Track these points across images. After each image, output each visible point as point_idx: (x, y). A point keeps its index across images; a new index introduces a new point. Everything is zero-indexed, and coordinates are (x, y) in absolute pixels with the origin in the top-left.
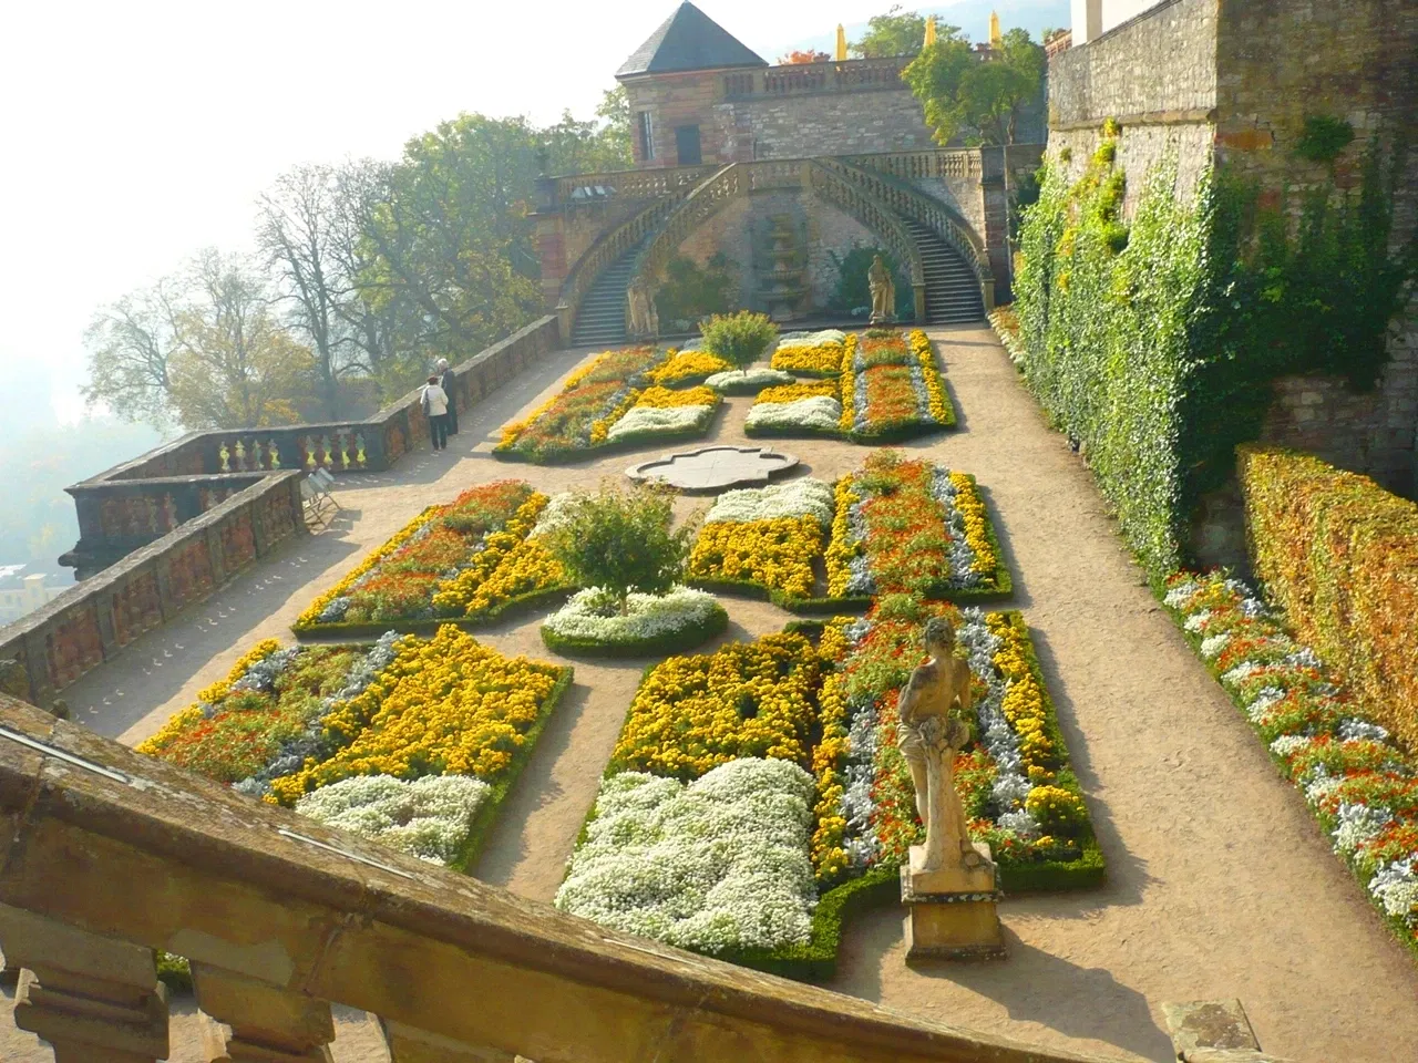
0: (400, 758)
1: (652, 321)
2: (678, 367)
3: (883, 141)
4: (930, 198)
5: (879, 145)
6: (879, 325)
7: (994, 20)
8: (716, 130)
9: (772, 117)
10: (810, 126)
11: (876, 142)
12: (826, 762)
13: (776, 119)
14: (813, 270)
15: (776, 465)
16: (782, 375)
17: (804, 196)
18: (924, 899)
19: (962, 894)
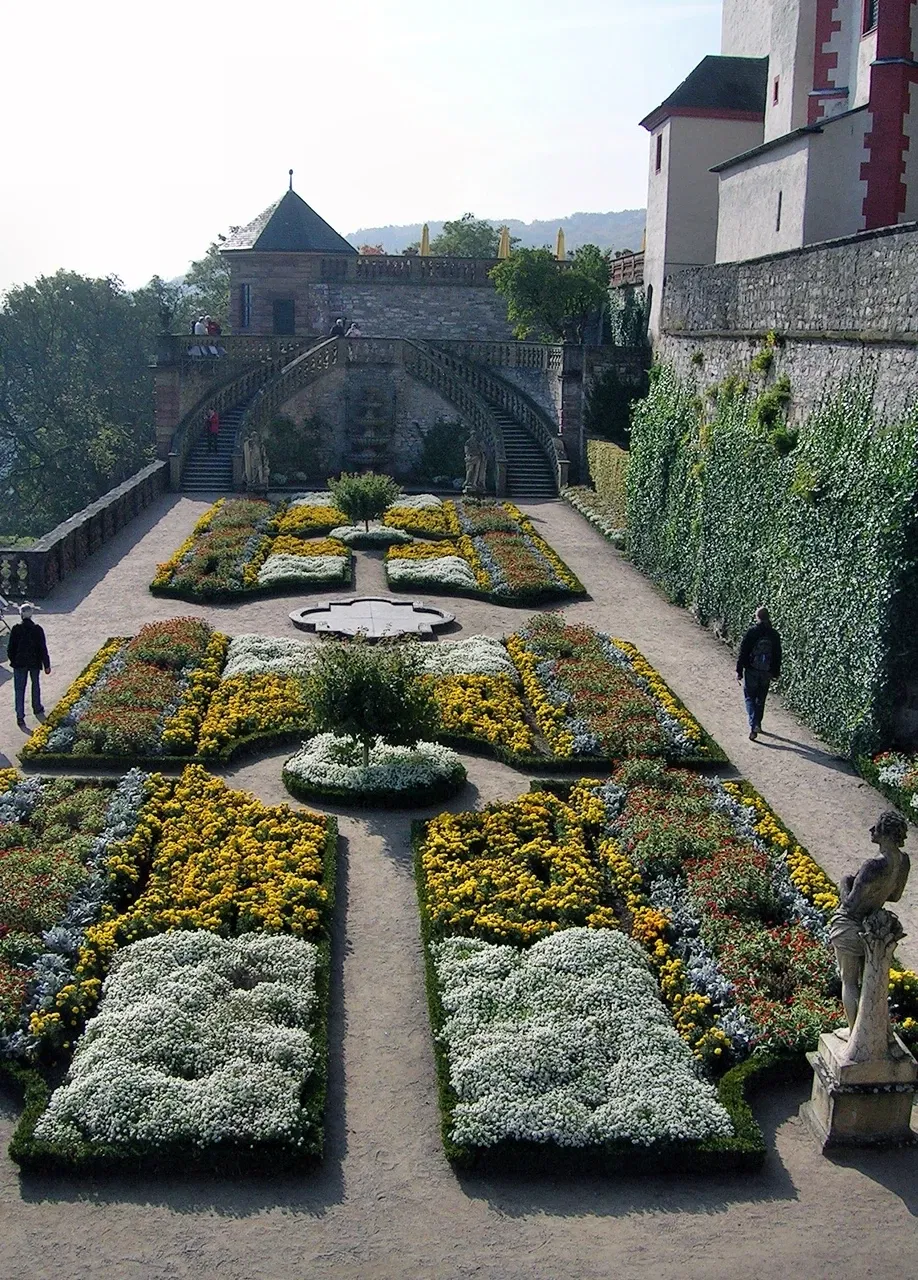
0: (210, 911)
1: (264, 473)
2: (300, 518)
3: (459, 330)
4: (506, 383)
5: (456, 333)
6: (470, 493)
7: (561, 236)
8: (310, 307)
9: (361, 299)
10: (395, 310)
11: (452, 331)
12: (654, 934)
13: (365, 302)
14: (399, 440)
15: (436, 620)
16: (401, 533)
17: (395, 372)
18: (850, 1090)
19: (885, 1084)
